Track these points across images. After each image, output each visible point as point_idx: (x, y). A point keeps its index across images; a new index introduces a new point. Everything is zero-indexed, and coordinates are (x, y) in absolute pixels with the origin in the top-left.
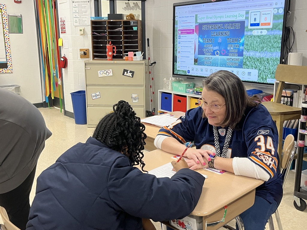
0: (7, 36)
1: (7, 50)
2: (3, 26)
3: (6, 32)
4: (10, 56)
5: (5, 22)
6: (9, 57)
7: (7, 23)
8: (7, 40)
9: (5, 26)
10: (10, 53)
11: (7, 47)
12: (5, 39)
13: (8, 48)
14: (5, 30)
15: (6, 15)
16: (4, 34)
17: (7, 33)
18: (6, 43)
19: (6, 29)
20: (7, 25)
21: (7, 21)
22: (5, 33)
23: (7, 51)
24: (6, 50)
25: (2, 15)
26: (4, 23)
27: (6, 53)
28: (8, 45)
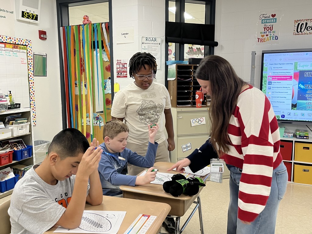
0: (32, 80)
1: (32, 96)
2: (28, 67)
3: (30, 74)
4: (34, 104)
5: (30, 62)
6: (33, 106)
7: (32, 63)
8: (32, 85)
9: (30, 67)
10: (34, 101)
11: (31, 93)
12: (29, 83)
13: (33, 95)
14: (30, 73)
15: (31, 53)
16: (29, 78)
17: (32, 76)
18: (31, 88)
19: (31, 71)
20: (32, 66)
21: (32, 60)
22: (29, 76)
23: (32, 98)
24: (30, 97)
25: (28, 53)
26: (29, 64)
27: (31, 101)
28: (33, 91)
